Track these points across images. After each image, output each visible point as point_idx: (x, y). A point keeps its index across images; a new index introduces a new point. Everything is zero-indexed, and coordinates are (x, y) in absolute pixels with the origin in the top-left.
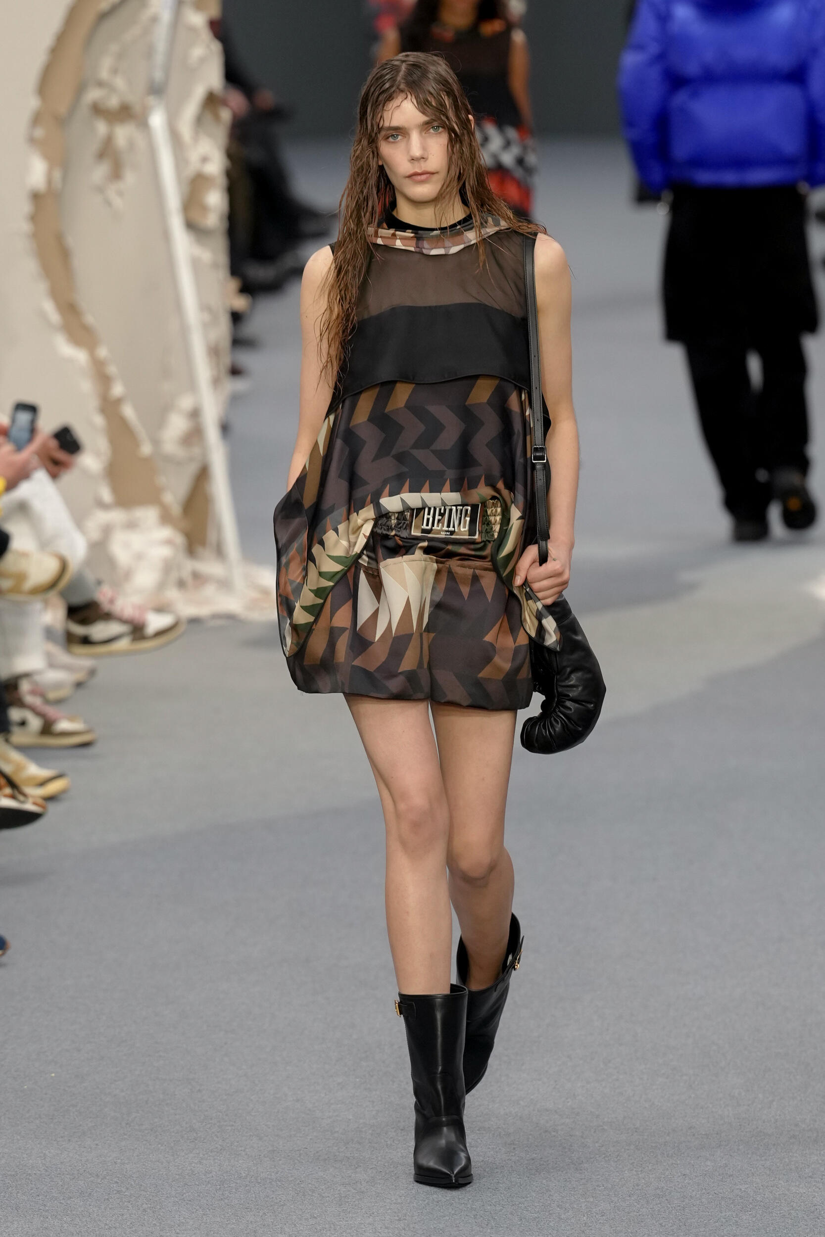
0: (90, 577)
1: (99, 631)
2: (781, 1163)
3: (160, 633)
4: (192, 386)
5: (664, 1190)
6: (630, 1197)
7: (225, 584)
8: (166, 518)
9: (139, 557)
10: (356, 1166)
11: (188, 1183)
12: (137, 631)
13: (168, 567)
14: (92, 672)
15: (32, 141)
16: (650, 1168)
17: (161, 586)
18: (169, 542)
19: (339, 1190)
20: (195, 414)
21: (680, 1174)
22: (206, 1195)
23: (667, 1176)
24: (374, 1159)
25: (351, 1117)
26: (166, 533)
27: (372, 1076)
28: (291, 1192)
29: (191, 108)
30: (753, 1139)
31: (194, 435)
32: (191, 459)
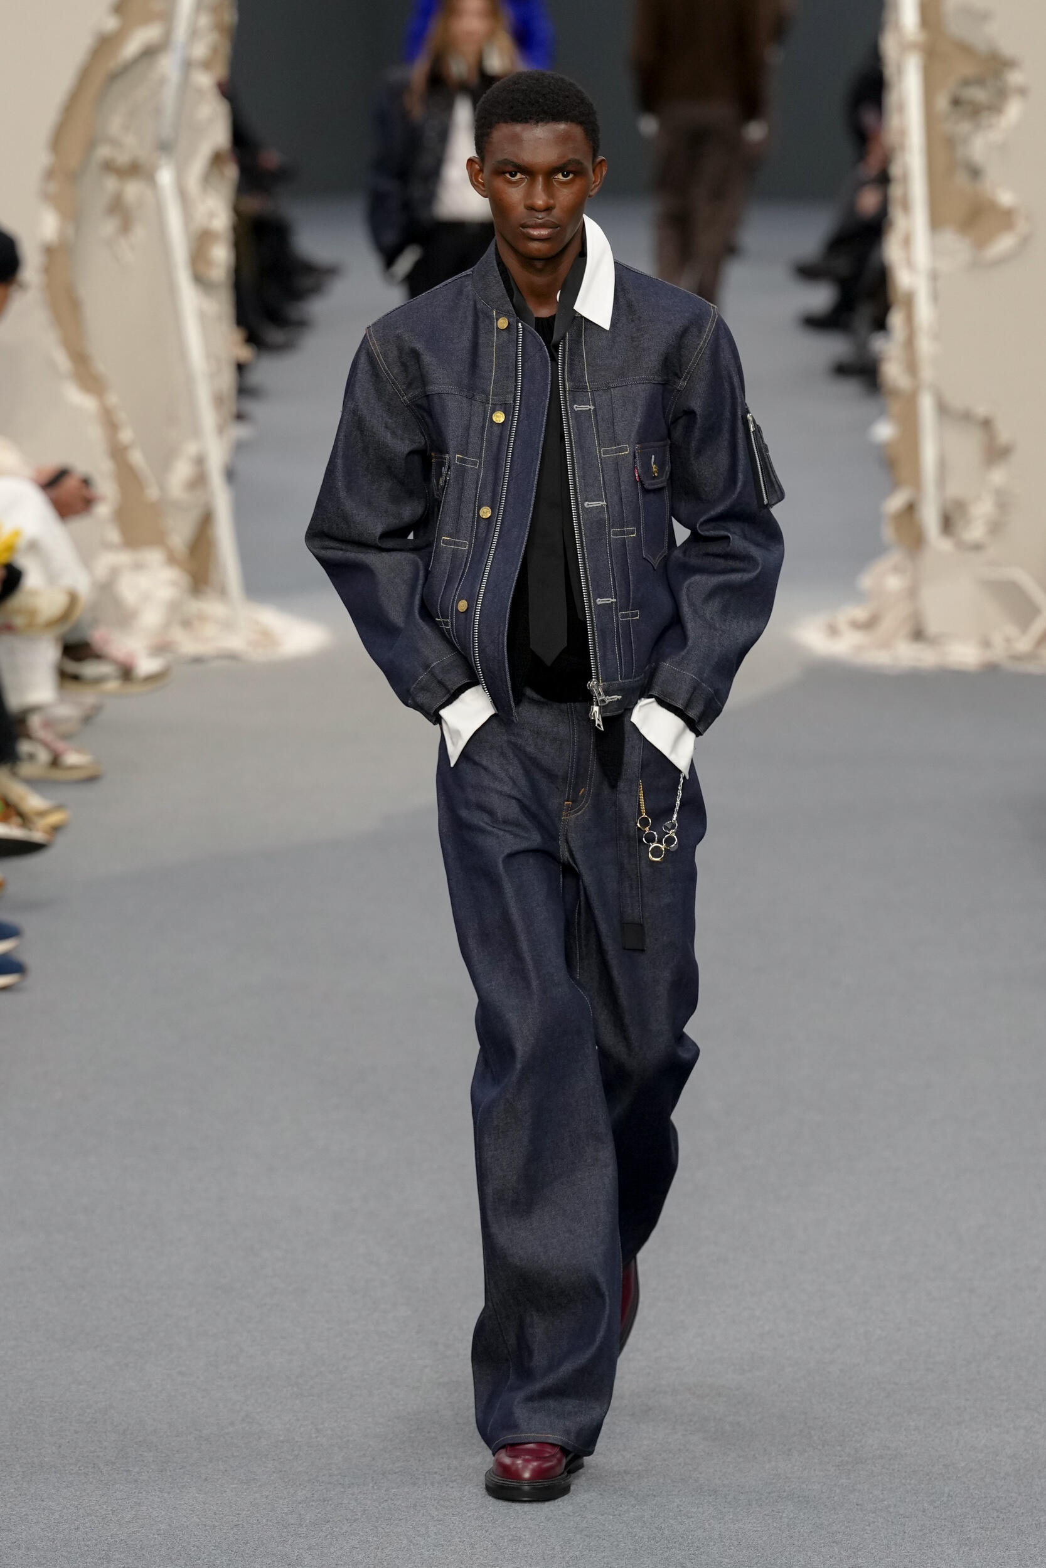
1: (90, 669)
4: (196, 432)
7: (228, 625)
8: (172, 559)
9: (146, 596)
12: (127, 673)
13: (173, 607)
15: (47, 197)
17: (167, 625)
18: (174, 583)
20: (200, 461)
26: (172, 574)
29: (198, 166)
31: (199, 480)
32: (195, 504)
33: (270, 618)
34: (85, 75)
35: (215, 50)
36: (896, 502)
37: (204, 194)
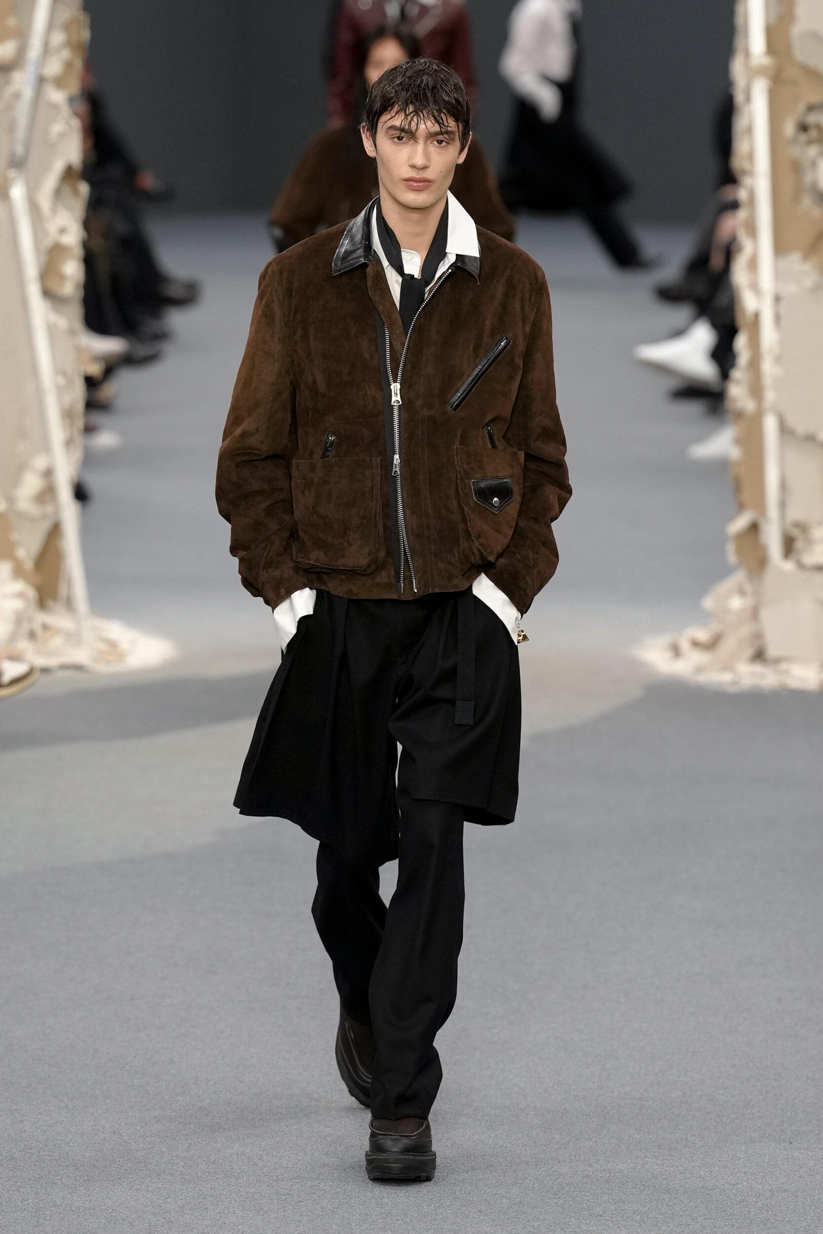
2: (574, 1202)
3: (15, 681)
4: (46, 447)
5: (460, 1225)
6: (427, 1231)
7: (74, 639)
8: (18, 572)
10: (167, 1196)
11: (4, 1210)
13: (19, 619)
16: (448, 1204)
17: (13, 637)
18: (21, 595)
19: (149, 1220)
20: (49, 474)
21: (476, 1210)
22: (22, 1221)
23: (464, 1211)
24: (184, 1190)
25: (165, 1150)
26: (19, 586)
27: (187, 1110)
28: (102, 1220)
29: (50, 181)
30: (548, 1178)
31: (48, 493)
32: (44, 516)
33: (116, 631)
35: (68, 65)
36: (740, 523)
37: (54, 211)
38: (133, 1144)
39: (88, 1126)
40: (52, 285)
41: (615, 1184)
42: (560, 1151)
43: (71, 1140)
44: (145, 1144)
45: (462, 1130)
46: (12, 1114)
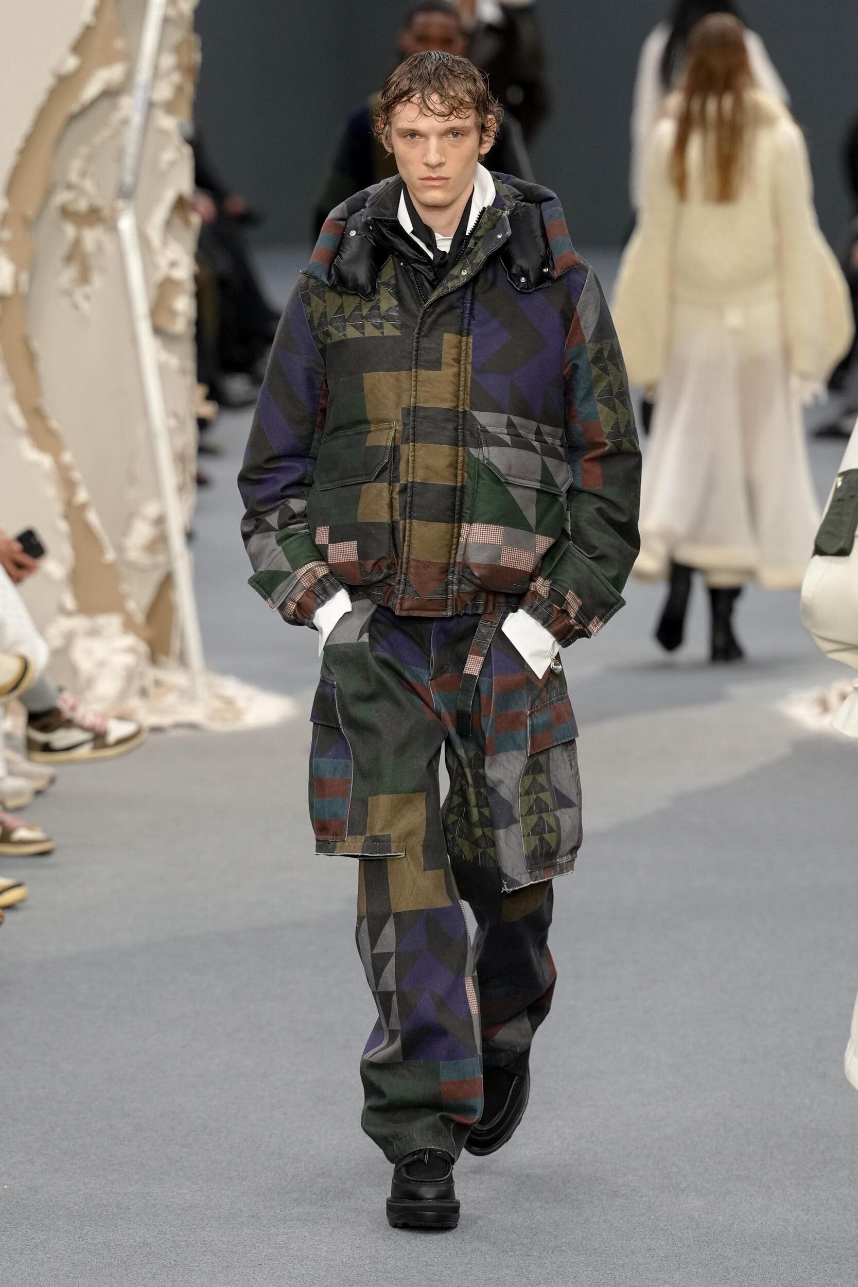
0: (52, 683)
1: (60, 738)
3: (121, 742)
4: (158, 493)
7: (188, 695)
8: (129, 626)
9: (101, 664)
12: (99, 738)
13: (130, 675)
14: (52, 781)
17: (123, 695)
18: (131, 650)
20: (160, 521)
24: (328, 1276)
26: (130, 640)
27: (328, 1193)
29: (161, 212)
30: (713, 1261)
31: (159, 542)
32: (155, 566)
33: (231, 687)
34: (42, 116)
35: (179, 89)
37: (165, 243)
38: (273, 1228)
39: (224, 1209)
40: (163, 322)
41: (783, 1268)
42: (724, 1233)
43: (207, 1225)
44: (285, 1228)
45: (619, 1212)
46: (144, 1197)
